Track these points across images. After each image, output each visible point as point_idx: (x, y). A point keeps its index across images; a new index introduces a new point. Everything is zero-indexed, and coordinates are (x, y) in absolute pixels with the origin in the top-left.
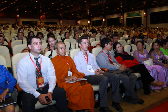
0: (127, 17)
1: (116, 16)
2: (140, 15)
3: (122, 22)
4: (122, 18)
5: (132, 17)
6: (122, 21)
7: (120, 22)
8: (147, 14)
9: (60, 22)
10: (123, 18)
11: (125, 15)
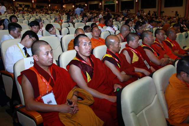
0: (104, 3)
1: (96, 3)
2: (114, 3)
3: (101, 8)
4: (100, 4)
5: (108, 4)
6: (101, 6)
7: (99, 8)
8: (118, 2)
9: (48, 6)
10: (102, 4)
11: (103, 2)
